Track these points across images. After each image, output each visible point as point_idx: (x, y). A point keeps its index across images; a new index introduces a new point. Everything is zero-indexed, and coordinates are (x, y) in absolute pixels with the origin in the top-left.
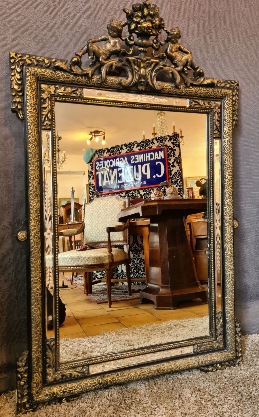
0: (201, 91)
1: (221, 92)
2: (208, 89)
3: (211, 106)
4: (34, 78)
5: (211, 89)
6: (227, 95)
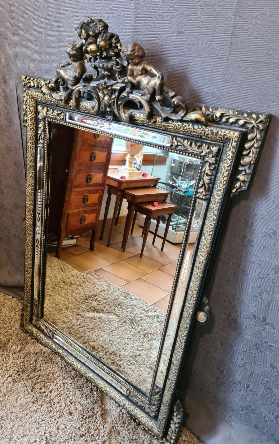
0: (185, 128)
1: (217, 134)
2: (196, 127)
3: (202, 152)
4: (33, 101)
5: (200, 127)
6: (228, 140)
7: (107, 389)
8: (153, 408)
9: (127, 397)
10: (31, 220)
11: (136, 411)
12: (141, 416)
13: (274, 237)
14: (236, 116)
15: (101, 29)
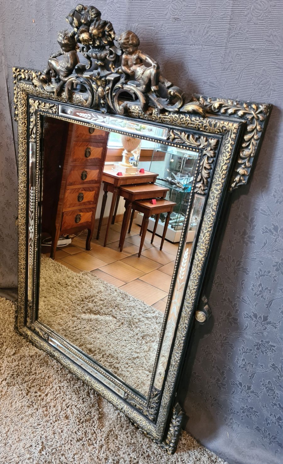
0: (182, 120)
1: (215, 126)
2: (193, 119)
4: (24, 94)
5: (198, 118)
6: (227, 131)
7: (104, 392)
8: (151, 411)
9: (125, 400)
10: (23, 219)
11: (134, 414)
12: (139, 419)
13: (275, 232)
14: (235, 106)
15: (93, 17)
